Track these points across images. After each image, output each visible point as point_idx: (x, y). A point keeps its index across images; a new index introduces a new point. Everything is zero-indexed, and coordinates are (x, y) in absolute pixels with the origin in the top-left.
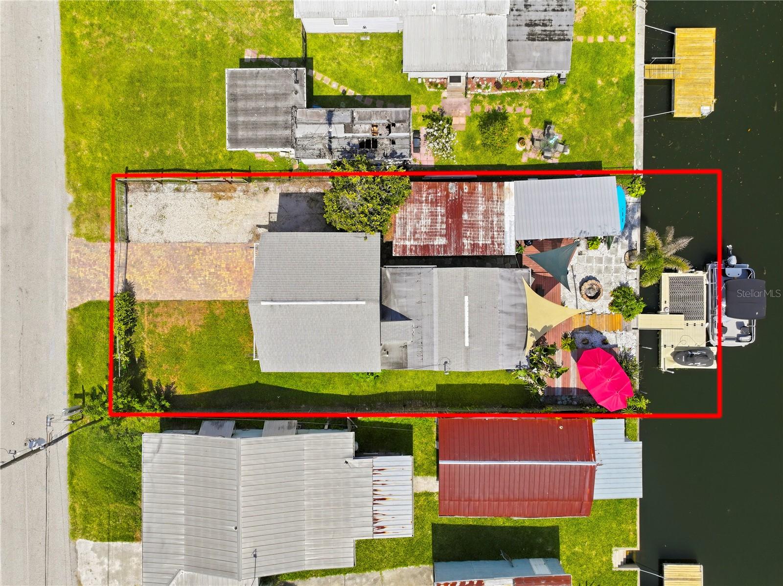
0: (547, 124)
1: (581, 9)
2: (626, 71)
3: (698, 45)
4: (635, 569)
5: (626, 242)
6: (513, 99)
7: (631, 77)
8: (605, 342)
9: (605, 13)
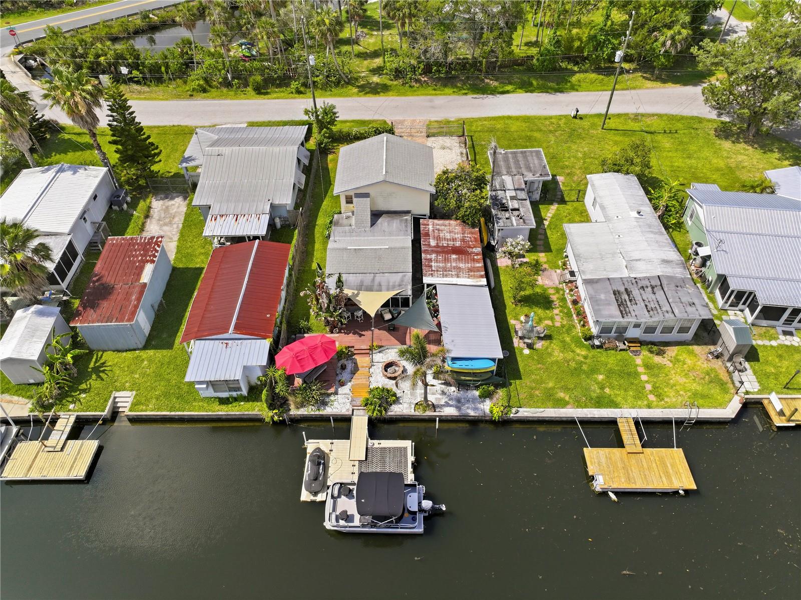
0: (548, 337)
1: (668, 362)
2: (619, 399)
3: (671, 471)
4: (106, 411)
5: (442, 402)
6: (567, 314)
7: (614, 405)
8: (342, 384)
9: (672, 381)
